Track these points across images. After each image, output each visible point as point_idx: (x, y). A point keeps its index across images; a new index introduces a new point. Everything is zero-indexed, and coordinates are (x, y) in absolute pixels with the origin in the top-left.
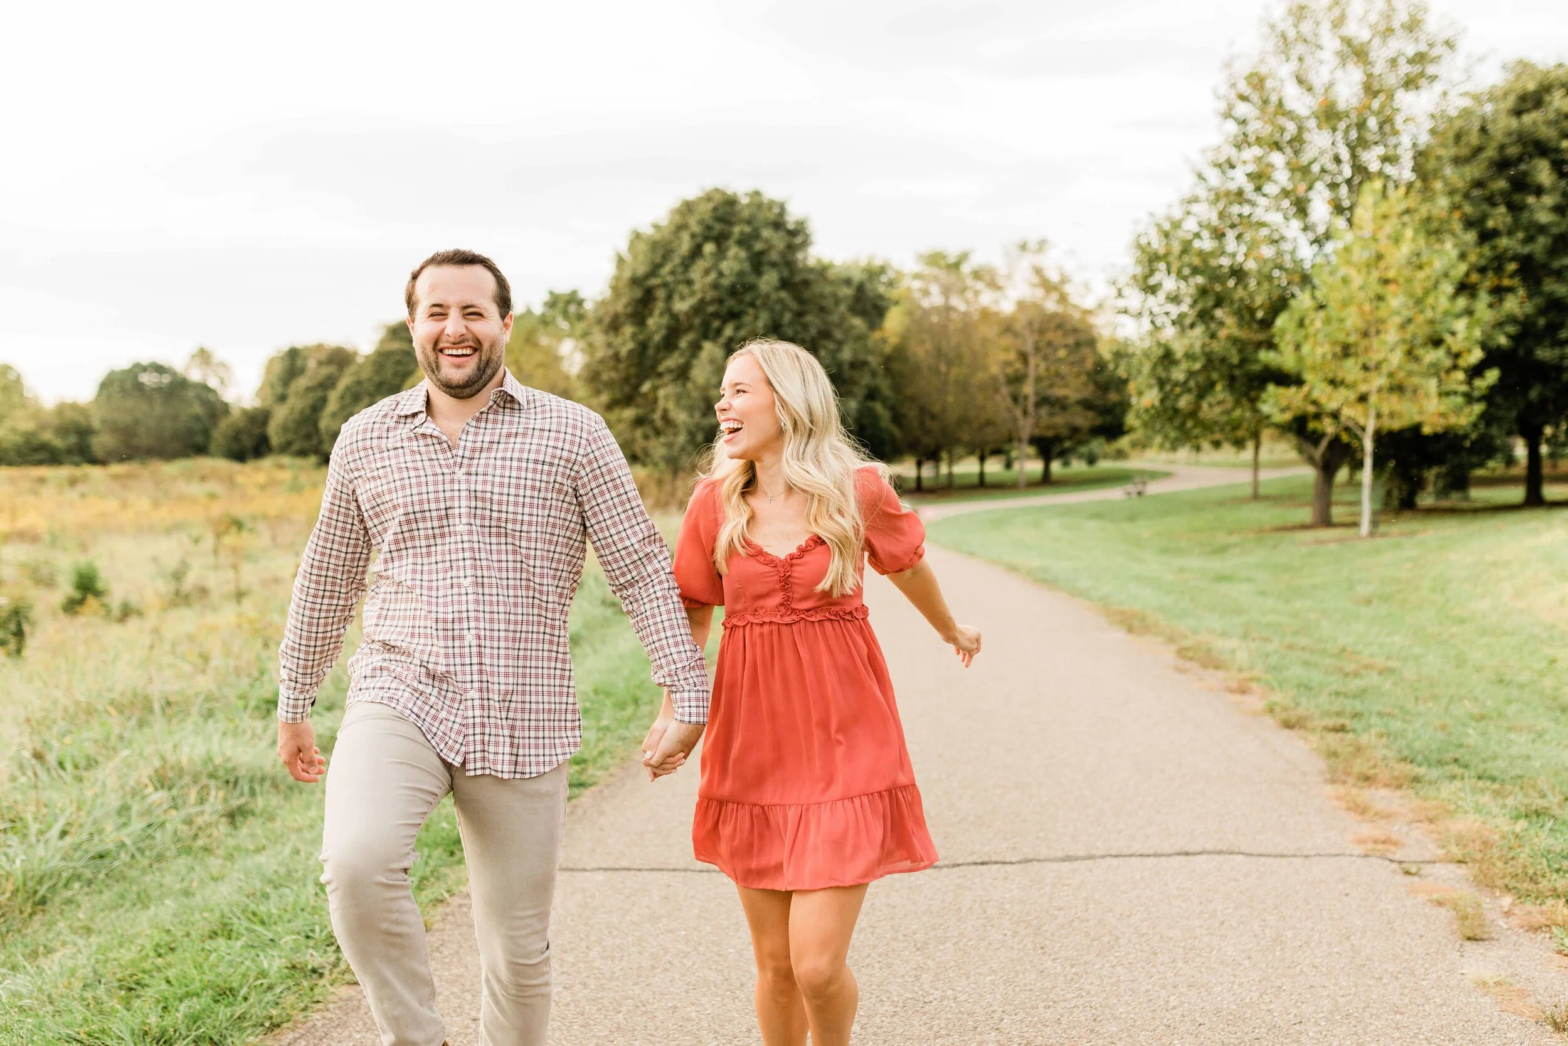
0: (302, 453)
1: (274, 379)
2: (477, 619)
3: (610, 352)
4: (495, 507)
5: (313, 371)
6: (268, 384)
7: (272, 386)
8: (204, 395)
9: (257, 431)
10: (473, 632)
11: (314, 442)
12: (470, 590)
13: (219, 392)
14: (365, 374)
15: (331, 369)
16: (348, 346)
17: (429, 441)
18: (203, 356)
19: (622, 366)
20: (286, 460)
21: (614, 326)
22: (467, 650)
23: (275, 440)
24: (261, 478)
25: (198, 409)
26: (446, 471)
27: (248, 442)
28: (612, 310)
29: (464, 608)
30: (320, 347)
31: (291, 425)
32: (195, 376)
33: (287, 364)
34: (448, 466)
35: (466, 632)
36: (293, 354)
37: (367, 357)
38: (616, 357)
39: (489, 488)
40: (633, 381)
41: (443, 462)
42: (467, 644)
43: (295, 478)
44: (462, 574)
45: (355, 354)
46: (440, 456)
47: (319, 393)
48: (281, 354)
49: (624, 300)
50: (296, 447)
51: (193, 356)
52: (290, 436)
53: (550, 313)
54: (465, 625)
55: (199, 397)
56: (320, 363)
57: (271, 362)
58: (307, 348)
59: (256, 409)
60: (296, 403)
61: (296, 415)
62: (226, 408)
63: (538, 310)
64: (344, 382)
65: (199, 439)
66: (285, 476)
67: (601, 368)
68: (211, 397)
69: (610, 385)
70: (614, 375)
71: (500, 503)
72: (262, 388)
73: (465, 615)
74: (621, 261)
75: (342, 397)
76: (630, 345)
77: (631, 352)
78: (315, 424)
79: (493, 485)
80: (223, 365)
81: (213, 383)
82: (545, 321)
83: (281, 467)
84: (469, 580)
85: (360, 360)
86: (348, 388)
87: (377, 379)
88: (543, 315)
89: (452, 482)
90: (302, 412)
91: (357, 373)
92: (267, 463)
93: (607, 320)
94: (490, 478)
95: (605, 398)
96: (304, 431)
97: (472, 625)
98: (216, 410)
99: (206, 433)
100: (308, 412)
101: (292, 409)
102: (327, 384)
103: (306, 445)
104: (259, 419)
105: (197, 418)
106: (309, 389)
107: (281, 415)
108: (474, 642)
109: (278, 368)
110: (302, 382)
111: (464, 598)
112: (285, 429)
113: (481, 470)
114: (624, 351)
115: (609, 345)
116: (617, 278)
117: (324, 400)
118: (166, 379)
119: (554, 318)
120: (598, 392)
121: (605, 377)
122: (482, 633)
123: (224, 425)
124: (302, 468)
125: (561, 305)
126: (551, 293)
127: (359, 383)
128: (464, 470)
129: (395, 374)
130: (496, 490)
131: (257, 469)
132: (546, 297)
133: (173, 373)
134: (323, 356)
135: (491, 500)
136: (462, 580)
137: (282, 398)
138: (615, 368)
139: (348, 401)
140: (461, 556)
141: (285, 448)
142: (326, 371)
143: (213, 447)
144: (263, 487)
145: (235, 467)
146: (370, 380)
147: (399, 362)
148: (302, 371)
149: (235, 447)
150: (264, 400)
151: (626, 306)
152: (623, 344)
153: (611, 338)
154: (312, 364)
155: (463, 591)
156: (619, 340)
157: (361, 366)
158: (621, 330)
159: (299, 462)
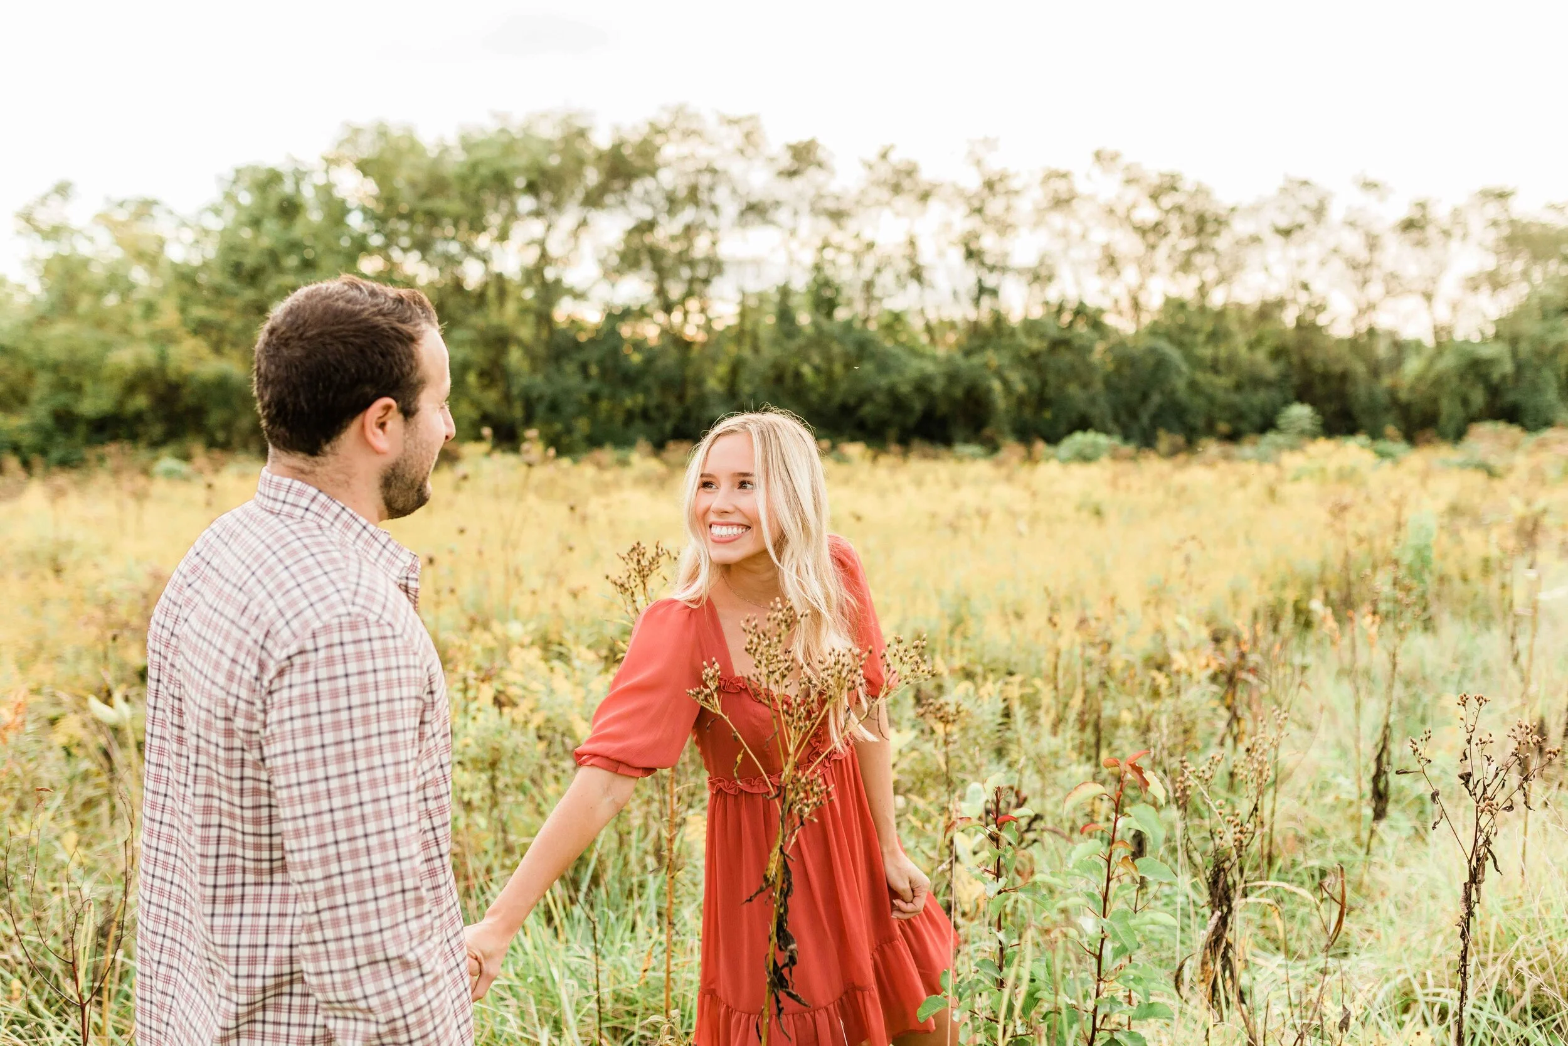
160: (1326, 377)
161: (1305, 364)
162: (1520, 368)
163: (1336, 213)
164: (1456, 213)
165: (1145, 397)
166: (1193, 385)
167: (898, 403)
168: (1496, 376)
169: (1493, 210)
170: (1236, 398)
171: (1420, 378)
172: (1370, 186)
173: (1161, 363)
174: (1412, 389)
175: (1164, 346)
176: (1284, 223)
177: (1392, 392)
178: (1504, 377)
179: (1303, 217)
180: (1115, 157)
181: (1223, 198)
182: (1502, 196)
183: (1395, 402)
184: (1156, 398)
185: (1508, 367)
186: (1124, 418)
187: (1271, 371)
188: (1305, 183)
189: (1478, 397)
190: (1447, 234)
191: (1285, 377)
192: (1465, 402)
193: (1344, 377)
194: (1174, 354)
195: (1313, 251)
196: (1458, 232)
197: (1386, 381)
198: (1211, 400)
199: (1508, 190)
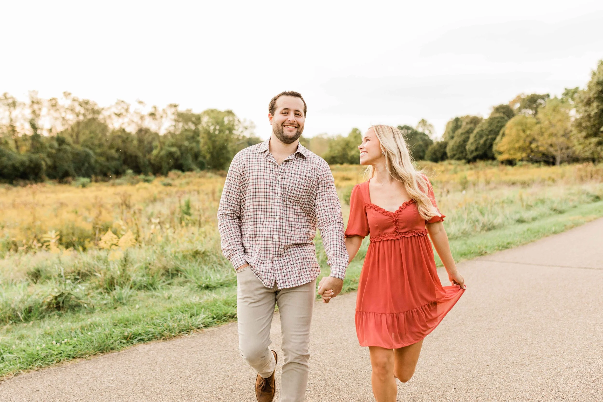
0: (459, 159)
1: (449, 130)
2: (280, 232)
3: (586, 114)
4: (289, 191)
5: (464, 127)
6: (447, 132)
7: (449, 133)
8: (424, 137)
9: (442, 150)
10: (277, 236)
11: (464, 154)
12: (278, 221)
13: (429, 135)
14: (484, 127)
15: (472, 126)
16: (479, 116)
17: (271, 164)
18: (423, 122)
19: (592, 120)
20: (453, 162)
21: (589, 103)
22: (275, 243)
23: (449, 155)
24: (443, 168)
25: (421, 143)
26: (274, 176)
27: (439, 155)
28: (588, 96)
29: (275, 227)
30: (468, 117)
31: (455, 148)
32: (420, 130)
33: (455, 124)
34: (275, 174)
35: (275, 236)
36: (457, 120)
37: (486, 120)
38: (589, 116)
39: (288, 184)
40: (597, 126)
41: (274, 172)
42: (275, 240)
43: (456, 168)
44: (275, 214)
45: (482, 119)
46: (274, 170)
47: (467, 135)
48: (452, 120)
49: (593, 92)
50: (457, 156)
51: (419, 123)
52: (455, 152)
53: (565, 98)
54: (275, 233)
55: (421, 138)
56: (467, 123)
57: (449, 123)
58: (462, 117)
59: (442, 142)
60: (457, 139)
61: (457, 144)
62: (431, 142)
63: (560, 97)
64: (477, 130)
65: (421, 154)
66: (452, 167)
67: (582, 121)
68: (426, 138)
69: (586, 128)
70: (588, 124)
71: (292, 190)
72: (444, 134)
73: (275, 230)
74: (594, 74)
75: (475, 136)
76: (596, 111)
77: (596, 113)
78: (465, 147)
79: (290, 183)
80: (430, 125)
81: (427, 132)
82: (562, 101)
83: (450, 164)
84: (278, 217)
85: (483, 121)
86: (477, 133)
87: (490, 129)
88: (562, 99)
89: (276, 180)
90: (459, 143)
91: (482, 126)
92: (446, 163)
93: (585, 100)
94: (289, 180)
95: (584, 134)
96: (460, 150)
97: (277, 233)
98: (428, 143)
99: (424, 151)
100: (462, 143)
101: (456, 142)
102: (469, 132)
103: (461, 155)
104: (443, 146)
105: (420, 146)
106: (462, 134)
107: (451, 144)
108: (277, 240)
109: (451, 126)
110: (460, 131)
111: (275, 223)
112: (453, 149)
113: (286, 177)
114: (593, 113)
115: (586, 111)
116: (590, 82)
117: (468, 138)
118: (410, 132)
119: (567, 100)
120: (581, 131)
121: (584, 125)
122: (281, 237)
123: (430, 148)
124: (458, 165)
125: (570, 94)
126: (566, 89)
127: (482, 130)
128: (280, 177)
129: (497, 127)
130: (291, 185)
131: (442, 165)
132: (564, 91)
133: (413, 130)
134: (468, 120)
135: (289, 188)
136: (275, 217)
137: (452, 138)
138: (589, 121)
139: (478, 138)
140: (276, 208)
141: (452, 157)
142: (469, 126)
143: (426, 157)
144: (443, 172)
145: (434, 164)
146: (486, 129)
147: (499, 122)
148: (460, 127)
149: (434, 157)
150: (445, 138)
151: (594, 94)
152: (593, 110)
153: (587, 108)
154: (464, 124)
155: (275, 221)
156: (591, 108)
157: (483, 124)
158: (592, 104)
159: (458, 162)
160: (131, 156)
161: (125, 153)
162: (182, 154)
163: (131, 110)
164: (164, 110)
165: (83, 165)
166: (96, 162)
167: (14, 168)
168: (176, 156)
169: (173, 110)
170: (107, 164)
171: (157, 156)
172: (140, 102)
173: (87, 155)
174: (155, 160)
175: (87, 150)
176: (117, 112)
177: (149, 160)
178: (178, 157)
179: (123, 111)
180: (70, 94)
181: (100, 105)
182: (175, 106)
183: (150, 163)
184: (86, 165)
185: (179, 153)
186: (77, 170)
187: (116, 155)
188: (123, 101)
189: (171, 161)
190: (162, 117)
191: (120, 157)
192: (168, 163)
193: (136, 157)
194: (91, 152)
195: (126, 120)
196: (164, 116)
197: (148, 157)
198: (101, 164)
199: (177, 104)
